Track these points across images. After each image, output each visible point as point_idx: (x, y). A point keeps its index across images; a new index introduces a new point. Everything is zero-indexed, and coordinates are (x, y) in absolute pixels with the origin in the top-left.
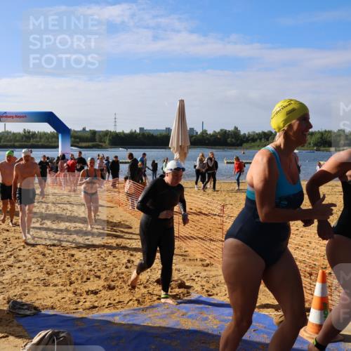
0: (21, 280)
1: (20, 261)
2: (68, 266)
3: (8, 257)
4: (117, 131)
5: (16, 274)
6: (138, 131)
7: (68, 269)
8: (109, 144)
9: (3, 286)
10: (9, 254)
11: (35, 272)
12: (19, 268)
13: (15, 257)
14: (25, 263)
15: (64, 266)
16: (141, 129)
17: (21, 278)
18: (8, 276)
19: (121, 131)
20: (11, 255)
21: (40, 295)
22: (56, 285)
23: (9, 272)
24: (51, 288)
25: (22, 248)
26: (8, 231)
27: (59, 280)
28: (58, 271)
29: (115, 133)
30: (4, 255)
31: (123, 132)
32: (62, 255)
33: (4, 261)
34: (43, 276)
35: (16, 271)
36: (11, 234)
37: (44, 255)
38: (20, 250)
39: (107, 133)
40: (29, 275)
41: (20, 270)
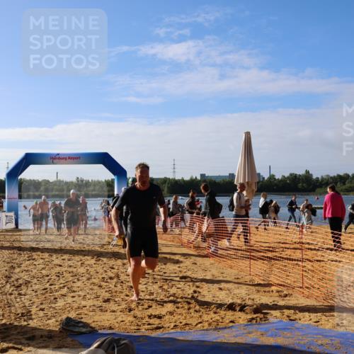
0: (76, 307)
1: (74, 292)
2: (127, 296)
3: (60, 288)
4: (177, 178)
5: (69, 302)
6: (199, 178)
7: (127, 298)
8: (167, 192)
9: (55, 311)
10: (62, 285)
11: (91, 300)
12: (73, 297)
13: (68, 288)
14: (80, 293)
15: (123, 296)
16: (202, 176)
17: (75, 305)
18: (60, 303)
19: (180, 178)
20: (65, 286)
21: (96, 318)
22: (114, 311)
23: (63, 300)
24: (108, 313)
25: (76, 280)
26: (60, 266)
27: (117, 308)
28: (116, 299)
29: (174, 179)
30: (57, 287)
31: (183, 179)
32: (120, 287)
33: (57, 291)
34: (99, 303)
35: (70, 300)
36: (64, 269)
37: (100, 286)
38: (74, 282)
39: (165, 180)
40: (84, 303)
41: (74, 299)
